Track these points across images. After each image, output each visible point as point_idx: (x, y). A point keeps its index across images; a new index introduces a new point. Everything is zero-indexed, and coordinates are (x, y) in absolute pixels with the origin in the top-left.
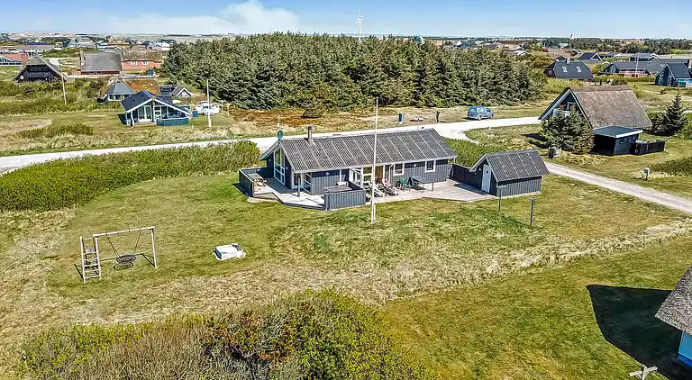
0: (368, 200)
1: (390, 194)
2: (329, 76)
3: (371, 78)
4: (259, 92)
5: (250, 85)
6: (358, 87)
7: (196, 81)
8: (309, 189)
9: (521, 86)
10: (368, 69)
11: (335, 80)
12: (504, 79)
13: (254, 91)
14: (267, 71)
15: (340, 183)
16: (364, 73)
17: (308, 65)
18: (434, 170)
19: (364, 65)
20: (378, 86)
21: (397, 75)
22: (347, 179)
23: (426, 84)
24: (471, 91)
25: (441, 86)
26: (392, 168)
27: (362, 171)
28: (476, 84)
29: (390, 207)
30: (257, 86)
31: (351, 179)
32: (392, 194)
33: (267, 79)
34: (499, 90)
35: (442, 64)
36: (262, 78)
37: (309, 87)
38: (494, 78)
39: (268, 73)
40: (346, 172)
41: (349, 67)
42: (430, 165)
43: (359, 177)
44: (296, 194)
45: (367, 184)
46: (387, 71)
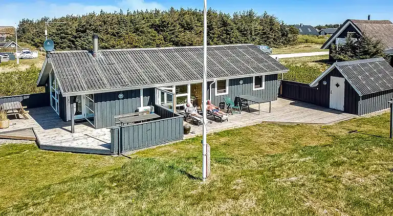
0: (186, 131)
1: (215, 120)
2: (137, 29)
3: (170, 31)
4: (77, 41)
5: (70, 37)
6: (161, 36)
7: (32, 40)
8: (92, 119)
9: (283, 35)
10: (168, 24)
11: (141, 32)
12: (270, 31)
13: (73, 41)
14: (84, 25)
15: (142, 109)
16: (165, 27)
17: (119, 21)
18: (263, 88)
19: (165, 21)
20: (177, 37)
21: (191, 29)
22: (152, 102)
23: (213, 34)
24: (248, 39)
25: (225, 36)
26: (213, 86)
27: (174, 90)
28: (251, 34)
29: (223, 140)
30: (76, 37)
31: (158, 102)
32: (219, 120)
33: (84, 32)
34: (268, 38)
35: (224, 22)
36: (80, 31)
37: (120, 37)
38: (263, 30)
39: (84, 27)
40: (150, 93)
41: (153, 24)
42: (259, 81)
43: (170, 98)
44: (69, 128)
45: (182, 108)
46: (183, 26)
